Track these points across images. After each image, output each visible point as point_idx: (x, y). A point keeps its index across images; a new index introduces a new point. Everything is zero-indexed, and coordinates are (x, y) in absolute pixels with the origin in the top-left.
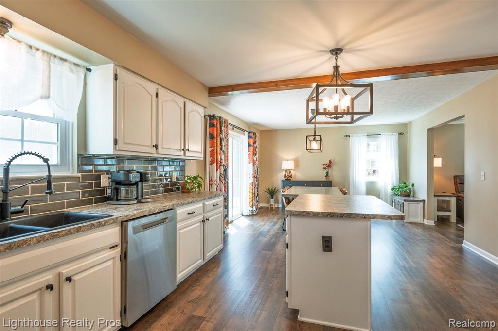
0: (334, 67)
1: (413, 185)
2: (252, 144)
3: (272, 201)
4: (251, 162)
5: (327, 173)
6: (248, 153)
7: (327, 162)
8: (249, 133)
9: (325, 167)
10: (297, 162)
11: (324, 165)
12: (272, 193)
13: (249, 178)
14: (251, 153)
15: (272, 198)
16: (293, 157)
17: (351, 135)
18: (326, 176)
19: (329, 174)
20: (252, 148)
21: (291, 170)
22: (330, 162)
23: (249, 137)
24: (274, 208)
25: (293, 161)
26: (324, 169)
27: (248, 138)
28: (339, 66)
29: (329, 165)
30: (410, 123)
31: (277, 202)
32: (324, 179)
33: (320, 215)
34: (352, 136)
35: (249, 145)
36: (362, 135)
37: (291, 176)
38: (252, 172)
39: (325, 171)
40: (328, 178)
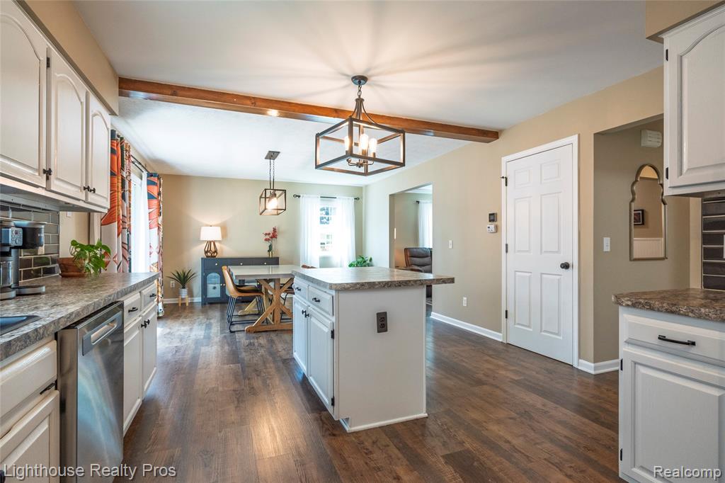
0: (357, 100)
1: (371, 259)
2: (155, 194)
3: (184, 293)
4: (153, 226)
5: (270, 247)
6: (148, 211)
7: (271, 231)
8: (150, 175)
9: (268, 237)
10: (224, 229)
11: (266, 234)
12: (183, 280)
13: (150, 254)
14: (154, 209)
15: (184, 288)
16: (218, 222)
17: (301, 195)
18: (269, 251)
19: (273, 247)
20: (155, 202)
21: (216, 241)
22: (274, 230)
23: (150, 183)
24: (187, 305)
25: (219, 229)
26: (266, 240)
27: (148, 185)
28: (363, 100)
29: (273, 235)
30: (366, 186)
31: (191, 294)
32: (266, 254)
33: (377, 286)
34: (303, 196)
35: (150, 197)
37: (216, 252)
38: (155, 244)
39: (268, 244)
40: (272, 254)
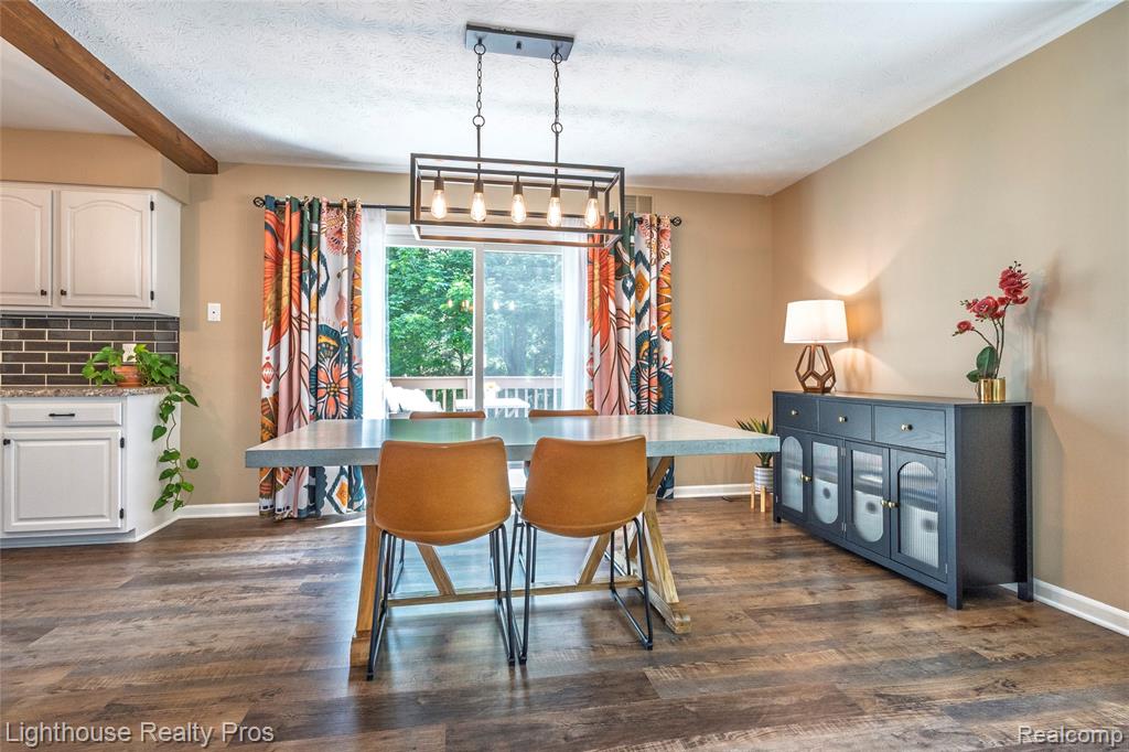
22: (1013, 283)
40: (990, 390)
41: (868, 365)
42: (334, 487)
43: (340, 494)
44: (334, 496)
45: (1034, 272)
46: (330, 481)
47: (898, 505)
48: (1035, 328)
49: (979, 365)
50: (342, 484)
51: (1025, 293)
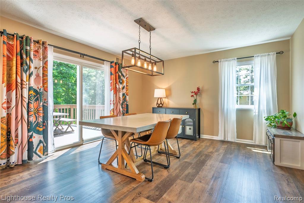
2: (113, 72)
4: (112, 89)
6: (110, 82)
7: (195, 89)
8: (111, 63)
9: (193, 94)
11: (192, 92)
13: (111, 104)
14: (113, 80)
16: (165, 86)
18: (193, 104)
19: (197, 102)
20: (113, 76)
21: (163, 97)
22: (198, 89)
23: (111, 67)
26: (192, 96)
29: (197, 93)
32: (192, 106)
34: (220, 61)
35: (111, 74)
36: (231, 59)
38: (112, 99)
39: (193, 99)
40: (196, 106)
41: (168, 102)
42: (37, 148)
43: (40, 151)
44: (37, 152)
45: (201, 88)
46: (35, 147)
47: (185, 126)
48: (200, 96)
49: (194, 102)
50: (41, 147)
51: (200, 91)
